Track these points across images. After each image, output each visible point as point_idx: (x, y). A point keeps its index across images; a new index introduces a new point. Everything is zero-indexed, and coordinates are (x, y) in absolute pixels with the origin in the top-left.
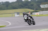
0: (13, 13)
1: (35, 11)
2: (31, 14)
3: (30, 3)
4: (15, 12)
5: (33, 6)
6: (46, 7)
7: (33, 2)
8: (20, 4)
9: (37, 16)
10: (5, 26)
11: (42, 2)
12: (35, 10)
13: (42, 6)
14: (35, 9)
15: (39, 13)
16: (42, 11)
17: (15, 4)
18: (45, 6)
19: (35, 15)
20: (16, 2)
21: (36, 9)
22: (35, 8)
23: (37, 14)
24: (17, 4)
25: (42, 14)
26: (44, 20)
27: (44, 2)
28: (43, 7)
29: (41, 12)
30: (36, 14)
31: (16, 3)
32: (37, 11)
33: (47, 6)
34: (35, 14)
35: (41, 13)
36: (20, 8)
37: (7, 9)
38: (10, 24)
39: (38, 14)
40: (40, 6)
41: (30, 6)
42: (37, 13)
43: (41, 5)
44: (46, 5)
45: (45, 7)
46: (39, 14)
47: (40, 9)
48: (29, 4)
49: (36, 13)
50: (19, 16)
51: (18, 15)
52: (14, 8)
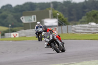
1: (11, 30)
2: (3, 36)
5: (5, 20)
6: (33, 21)
7: (5, 10)
11: (24, 11)
12: (11, 27)
14: (10, 25)
15: (18, 34)
16: (25, 29)
19: (11, 38)
21: (13, 26)
23: (15, 35)
25: (25, 36)
26: (28, 49)
27: (29, 10)
28: (28, 22)
29: (23, 31)
30: (12, 36)
32: (14, 29)
33: (34, 19)
35: (23, 35)
39: (17, 36)
40: (21, 18)
44: (33, 17)
45: (30, 20)
46: (19, 37)
47: (21, 26)
49: (12, 33)
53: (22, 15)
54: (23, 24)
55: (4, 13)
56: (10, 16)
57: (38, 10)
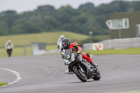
0: (27, 46)
1: (93, 39)
3: (78, 14)
4: (33, 43)
5: (85, 25)
6: (124, 27)
7: (85, 11)
8: (47, 17)
9: (98, 55)
10: (5, 84)
12: (92, 35)
13: (112, 25)
14: (91, 33)
16: (112, 38)
17: (33, 16)
18: (120, 24)
20: (35, 11)
22: (90, 30)
23: (98, 46)
24: (39, 17)
25: (112, 49)
26: (117, 67)
27: (119, 11)
28: (116, 28)
29: (110, 41)
30: (94, 49)
31: (36, 15)
33: (126, 23)
34: (90, 49)
35: (110, 46)
36: (49, 30)
37: (11, 33)
38: (19, 78)
39: (101, 49)
40: (107, 23)
41: (76, 25)
42: (97, 44)
43: (110, 21)
44: (124, 21)
45: (120, 26)
46: (104, 49)
47: (107, 34)
48: (75, 18)
49: (94, 44)
50: (44, 55)
51: (42, 52)
52: (30, 30)
53: (108, 19)
54: (109, 32)
55: (83, 15)
56: (91, 19)
57: (131, 10)
